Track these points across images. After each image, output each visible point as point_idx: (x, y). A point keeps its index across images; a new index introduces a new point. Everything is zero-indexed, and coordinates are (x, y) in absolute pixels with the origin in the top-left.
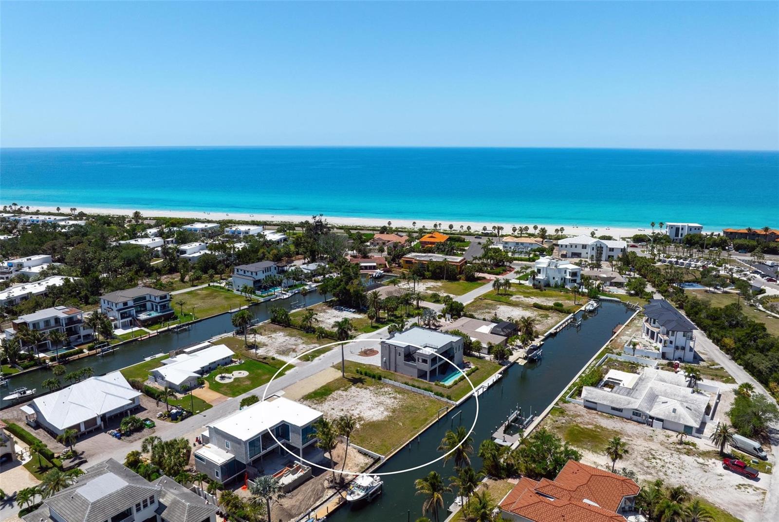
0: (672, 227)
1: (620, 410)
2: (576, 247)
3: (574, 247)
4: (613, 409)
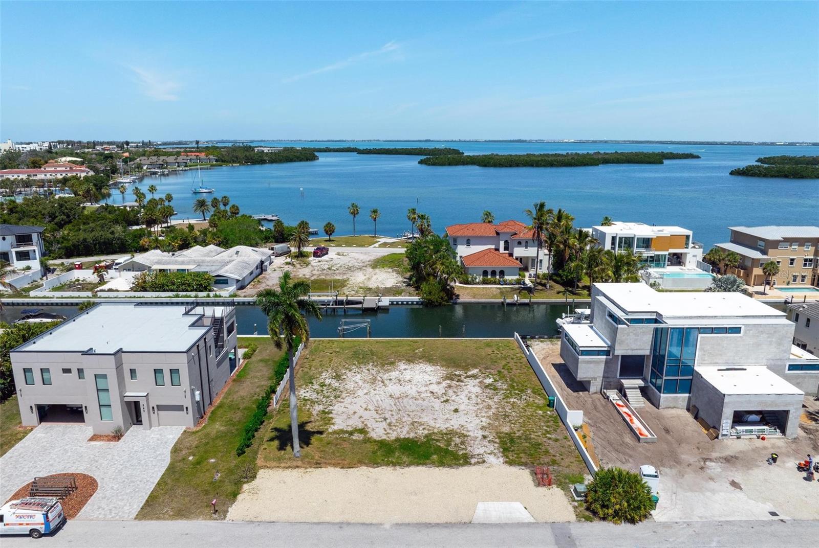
1: (252, 272)
4: (249, 274)
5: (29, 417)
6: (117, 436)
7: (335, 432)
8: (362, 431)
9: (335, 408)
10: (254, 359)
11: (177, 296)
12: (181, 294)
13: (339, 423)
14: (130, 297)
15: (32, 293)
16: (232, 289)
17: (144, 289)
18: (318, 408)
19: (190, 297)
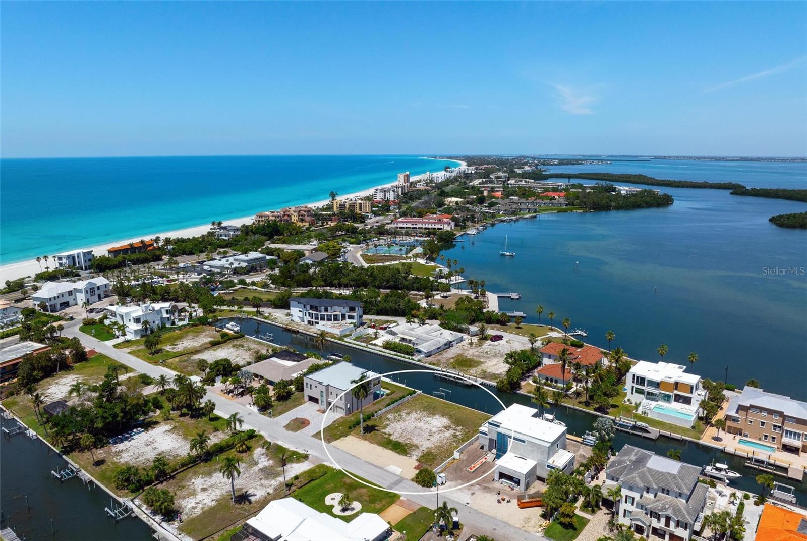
0: (68, 257)
1: (439, 348)
2: (63, 295)
3: (61, 297)
4: (438, 348)
5: (306, 398)
6: (324, 412)
7: (382, 432)
8: (390, 435)
9: (392, 425)
10: (390, 397)
11: (397, 355)
12: (399, 354)
13: (387, 431)
14: (380, 351)
15: (346, 339)
16: (422, 356)
17: (386, 348)
18: (388, 423)
19: (402, 357)
